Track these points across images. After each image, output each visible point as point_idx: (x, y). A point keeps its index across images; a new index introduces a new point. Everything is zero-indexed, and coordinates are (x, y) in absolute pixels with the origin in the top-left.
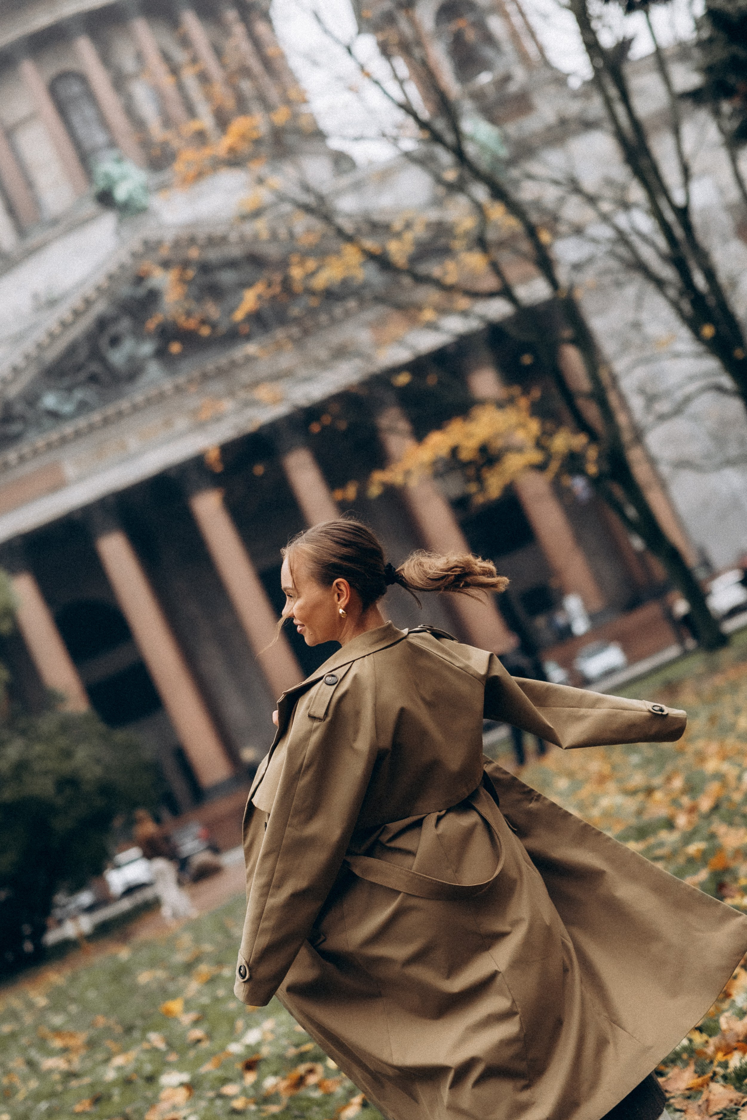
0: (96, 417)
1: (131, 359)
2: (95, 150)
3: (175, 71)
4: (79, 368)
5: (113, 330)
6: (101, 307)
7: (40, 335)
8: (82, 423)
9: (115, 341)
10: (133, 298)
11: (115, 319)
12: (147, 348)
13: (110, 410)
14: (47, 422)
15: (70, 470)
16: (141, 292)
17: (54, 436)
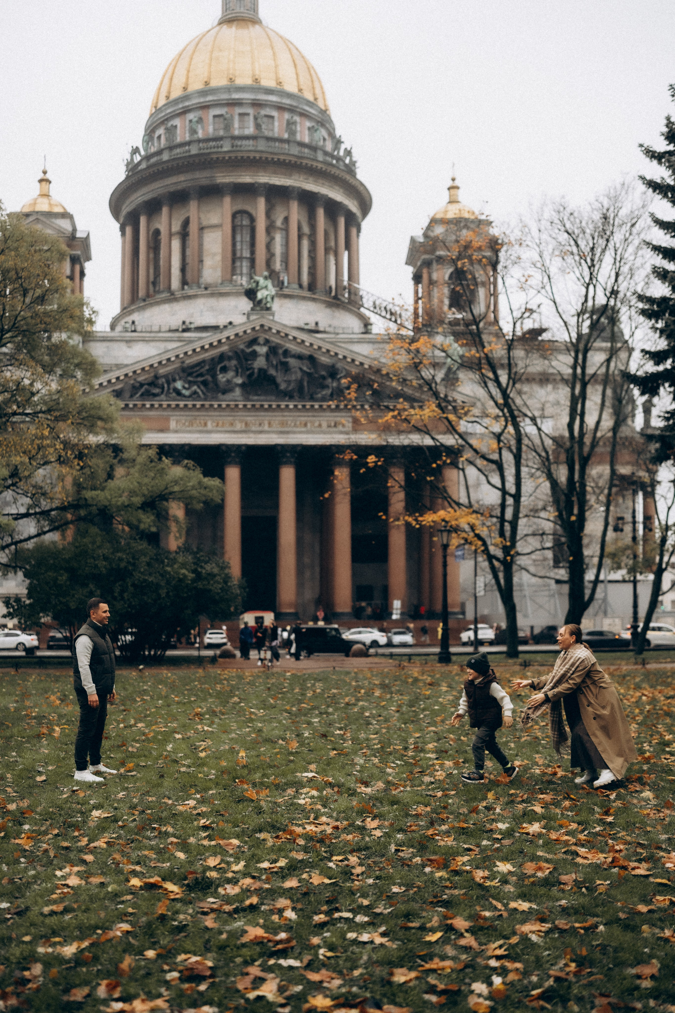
0: (198, 404)
1: (228, 381)
2: (241, 258)
3: (300, 237)
4: (201, 375)
5: (226, 363)
6: (225, 348)
7: (189, 349)
8: (190, 403)
9: (224, 370)
10: (243, 351)
11: (230, 358)
12: (239, 381)
13: (207, 403)
14: (174, 394)
15: (173, 424)
16: (249, 350)
17: (173, 404)
